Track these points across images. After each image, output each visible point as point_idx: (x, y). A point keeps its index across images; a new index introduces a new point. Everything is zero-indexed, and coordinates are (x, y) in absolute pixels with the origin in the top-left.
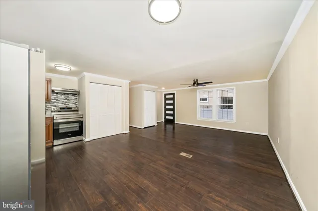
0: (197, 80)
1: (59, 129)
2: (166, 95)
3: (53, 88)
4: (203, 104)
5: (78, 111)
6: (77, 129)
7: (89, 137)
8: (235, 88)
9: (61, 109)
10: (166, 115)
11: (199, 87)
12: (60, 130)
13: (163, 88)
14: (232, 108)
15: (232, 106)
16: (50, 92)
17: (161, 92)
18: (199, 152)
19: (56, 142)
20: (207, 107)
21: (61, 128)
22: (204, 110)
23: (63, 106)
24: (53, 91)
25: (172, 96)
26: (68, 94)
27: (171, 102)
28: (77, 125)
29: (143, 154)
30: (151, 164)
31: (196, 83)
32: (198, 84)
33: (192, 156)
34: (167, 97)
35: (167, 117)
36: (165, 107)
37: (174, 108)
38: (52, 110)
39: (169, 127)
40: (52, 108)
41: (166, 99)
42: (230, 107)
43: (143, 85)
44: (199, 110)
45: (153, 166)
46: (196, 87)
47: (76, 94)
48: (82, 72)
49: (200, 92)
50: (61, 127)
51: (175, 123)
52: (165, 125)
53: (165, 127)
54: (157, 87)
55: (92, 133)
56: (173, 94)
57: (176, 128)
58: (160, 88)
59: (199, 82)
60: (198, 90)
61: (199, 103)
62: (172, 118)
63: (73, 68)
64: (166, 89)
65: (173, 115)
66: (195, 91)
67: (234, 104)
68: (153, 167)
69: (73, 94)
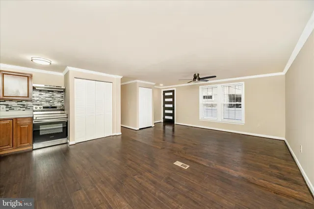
0: (198, 74)
1: (39, 130)
2: (164, 92)
3: (34, 85)
4: (207, 103)
5: (63, 110)
6: (61, 131)
7: (74, 140)
8: (243, 83)
9: (44, 108)
10: (165, 114)
11: (201, 82)
12: (40, 132)
13: (162, 85)
14: (241, 107)
15: (240, 104)
16: (31, 89)
17: (159, 90)
18: (198, 161)
19: (35, 146)
20: (212, 105)
21: (42, 130)
22: (207, 109)
23: (47, 105)
24: (34, 88)
25: (171, 94)
26: (52, 91)
27: (171, 100)
28: (61, 126)
29: (129, 162)
30: (136, 177)
31: (196, 77)
32: (199, 79)
33: (188, 166)
34: (167, 94)
35: (167, 117)
36: (164, 106)
37: (174, 107)
38: (34, 109)
39: (169, 128)
40: (34, 107)
41: (165, 97)
42: (238, 106)
43: (138, 81)
44: (202, 108)
45: (138, 179)
46: (198, 83)
47: (62, 92)
48: (66, 66)
49: (203, 89)
50: (42, 128)
51: (175, 123)
52: (164, 126)
53: (164, 128)
54: (154, 84)
55: (77, 136)
56: (173, 91)
57: (175, 130)
58: (158, 84)
59: (200, 77)
60: (200, 87)
61: (202, 101)
62: (171, 118)
63: (54, 62)
64: (164, 85)
65: (172, 115)
66: (197, 87)
67: (243, 103)
68: (137, 181)
69: (58, 91)
